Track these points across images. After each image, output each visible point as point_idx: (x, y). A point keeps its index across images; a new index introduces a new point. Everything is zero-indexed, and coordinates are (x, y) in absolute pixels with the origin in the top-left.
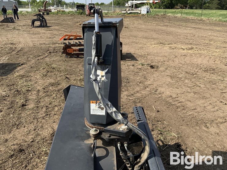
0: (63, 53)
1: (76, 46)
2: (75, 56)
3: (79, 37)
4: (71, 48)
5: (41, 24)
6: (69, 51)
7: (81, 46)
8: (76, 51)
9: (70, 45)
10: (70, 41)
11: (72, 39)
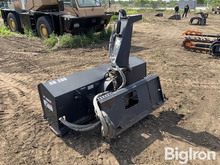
0: (183, 46)
1: (195, 41)
2: (191, 50)
3: (200, 34)
4: (191, 43)
5: (198, 22)
6: (187, 44)
7: (199, 42)
8: (193, 46)
9: (190, 40)
10: (190, 36)
11: (193, 35)
